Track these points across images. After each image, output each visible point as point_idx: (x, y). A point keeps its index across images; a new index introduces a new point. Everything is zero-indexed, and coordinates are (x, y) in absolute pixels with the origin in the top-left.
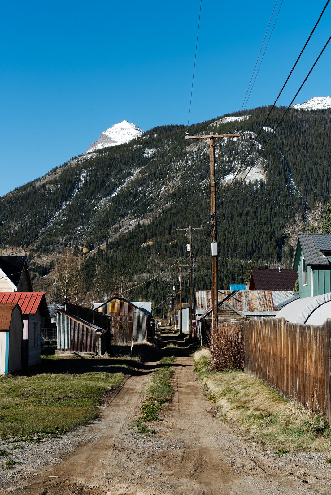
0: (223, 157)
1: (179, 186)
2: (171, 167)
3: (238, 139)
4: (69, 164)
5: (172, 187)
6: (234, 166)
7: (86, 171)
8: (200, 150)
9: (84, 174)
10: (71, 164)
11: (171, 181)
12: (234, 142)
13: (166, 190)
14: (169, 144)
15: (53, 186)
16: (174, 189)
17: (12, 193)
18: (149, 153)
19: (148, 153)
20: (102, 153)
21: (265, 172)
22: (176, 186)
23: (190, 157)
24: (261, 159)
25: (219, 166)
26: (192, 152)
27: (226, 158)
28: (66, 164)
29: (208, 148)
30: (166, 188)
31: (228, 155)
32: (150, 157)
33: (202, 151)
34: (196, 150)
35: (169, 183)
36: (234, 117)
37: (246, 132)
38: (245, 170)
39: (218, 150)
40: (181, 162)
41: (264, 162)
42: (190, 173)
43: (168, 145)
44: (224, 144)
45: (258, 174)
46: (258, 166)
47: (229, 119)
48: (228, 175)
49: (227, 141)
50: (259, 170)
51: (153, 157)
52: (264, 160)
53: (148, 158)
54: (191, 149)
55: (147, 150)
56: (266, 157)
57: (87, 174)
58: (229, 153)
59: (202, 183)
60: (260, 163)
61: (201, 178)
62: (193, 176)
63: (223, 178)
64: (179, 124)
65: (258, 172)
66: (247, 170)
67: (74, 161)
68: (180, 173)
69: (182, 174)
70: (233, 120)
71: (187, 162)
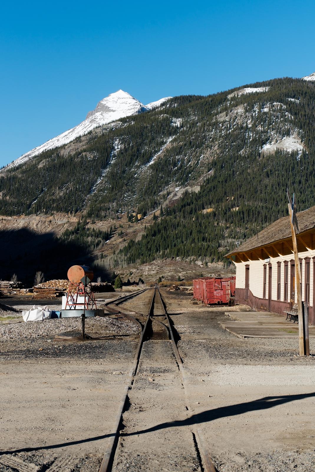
0: (256, 127)
1: (217, 154)
2: (205, 137)
3: (270, 110)
4: (94, 133)
5: (211, 156)
6: (269, 136)
7: (118, 140)
8: (232, 120)
9: (116, 142)
10: (96, 132)
11: (209, 150)
12: (265, 113)
13: (205, 158)
14: (195, 113)
15: (89, 153)
16: (213, 158)
17: (32, 161)
18: (178, 122)
19: (175, 123)
20: (126, 122)
21: (302, 142)
22: (214, 155)
23: (223, 126)
24: (296, 130)
25: (256, 136)
26: (224, 122)
27: (260, 128)
28: (90, 133)
29: (239, 118)
30: (204, 157)
31: (262, 125)
32: (179, 126)
33: (234, 121)
34: (228, 120)
35: (207, 151)
36: (253, 89)
37: (275, 103)
38: (282, 139)
39: (250, 120)
40: (215, 131)
41: (299, 132)
42: (227, 142)
43: (195, 115)
44: (255, 114)
45: (295, 144)
46: (293, 136)
47: (249, 90)
48: (265, 145)
49: (258, 112)
50: (296, 140)
51: (182, 126)
52: (299, 131)
53: (177, 127)
54: (222, 119)
55: (174, 120)
56: (301, 128)
57: (119, 143)
58: (262, 123)
59: (241, 152)
60: (295, 134)
61: (239, 148)
62: (231, 146)
63: (262, 148)
64: (196, 95)
65: (295, 142)
66: (283, 139)
67: (99, 130)
68: (217, 142)
69: (219, 143)
70: (254, 91)
71: (220, 132)
